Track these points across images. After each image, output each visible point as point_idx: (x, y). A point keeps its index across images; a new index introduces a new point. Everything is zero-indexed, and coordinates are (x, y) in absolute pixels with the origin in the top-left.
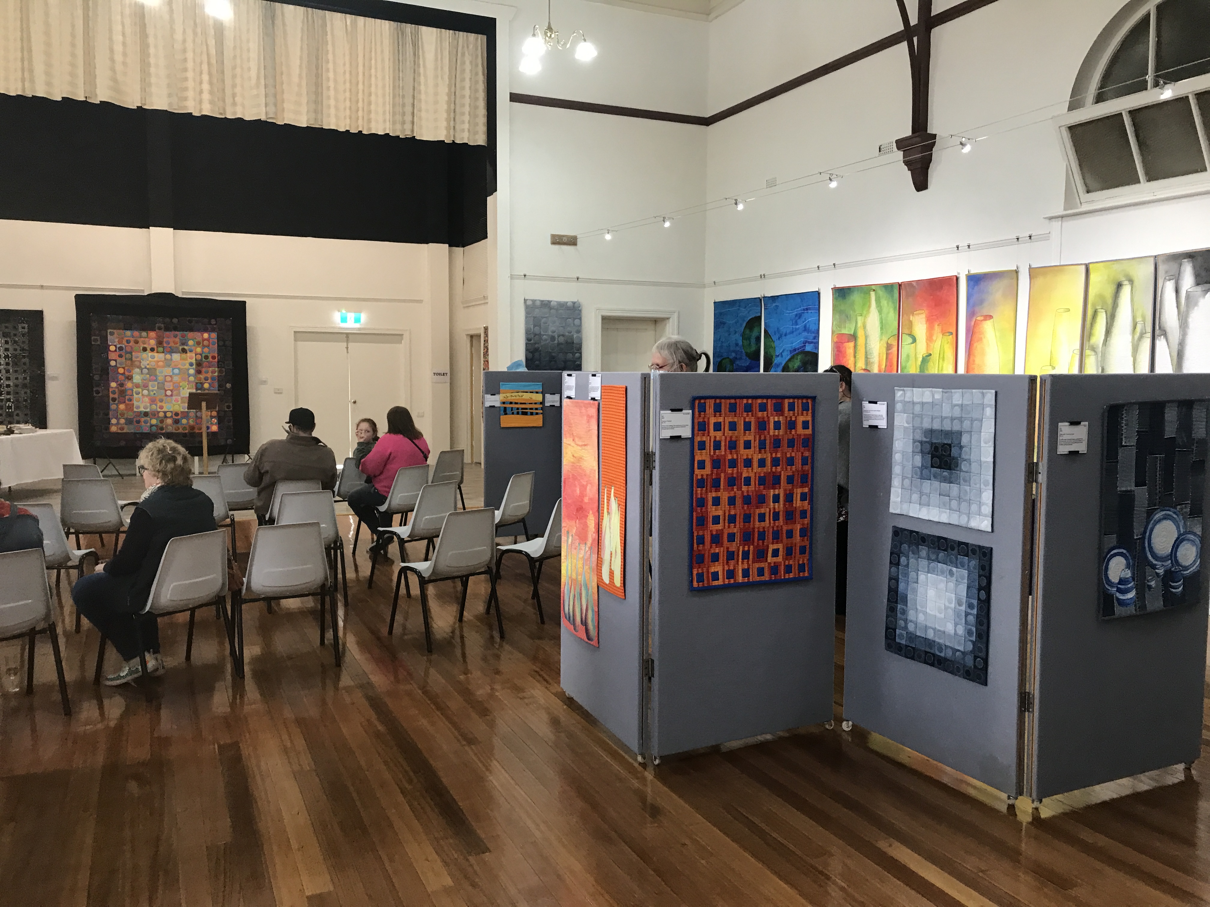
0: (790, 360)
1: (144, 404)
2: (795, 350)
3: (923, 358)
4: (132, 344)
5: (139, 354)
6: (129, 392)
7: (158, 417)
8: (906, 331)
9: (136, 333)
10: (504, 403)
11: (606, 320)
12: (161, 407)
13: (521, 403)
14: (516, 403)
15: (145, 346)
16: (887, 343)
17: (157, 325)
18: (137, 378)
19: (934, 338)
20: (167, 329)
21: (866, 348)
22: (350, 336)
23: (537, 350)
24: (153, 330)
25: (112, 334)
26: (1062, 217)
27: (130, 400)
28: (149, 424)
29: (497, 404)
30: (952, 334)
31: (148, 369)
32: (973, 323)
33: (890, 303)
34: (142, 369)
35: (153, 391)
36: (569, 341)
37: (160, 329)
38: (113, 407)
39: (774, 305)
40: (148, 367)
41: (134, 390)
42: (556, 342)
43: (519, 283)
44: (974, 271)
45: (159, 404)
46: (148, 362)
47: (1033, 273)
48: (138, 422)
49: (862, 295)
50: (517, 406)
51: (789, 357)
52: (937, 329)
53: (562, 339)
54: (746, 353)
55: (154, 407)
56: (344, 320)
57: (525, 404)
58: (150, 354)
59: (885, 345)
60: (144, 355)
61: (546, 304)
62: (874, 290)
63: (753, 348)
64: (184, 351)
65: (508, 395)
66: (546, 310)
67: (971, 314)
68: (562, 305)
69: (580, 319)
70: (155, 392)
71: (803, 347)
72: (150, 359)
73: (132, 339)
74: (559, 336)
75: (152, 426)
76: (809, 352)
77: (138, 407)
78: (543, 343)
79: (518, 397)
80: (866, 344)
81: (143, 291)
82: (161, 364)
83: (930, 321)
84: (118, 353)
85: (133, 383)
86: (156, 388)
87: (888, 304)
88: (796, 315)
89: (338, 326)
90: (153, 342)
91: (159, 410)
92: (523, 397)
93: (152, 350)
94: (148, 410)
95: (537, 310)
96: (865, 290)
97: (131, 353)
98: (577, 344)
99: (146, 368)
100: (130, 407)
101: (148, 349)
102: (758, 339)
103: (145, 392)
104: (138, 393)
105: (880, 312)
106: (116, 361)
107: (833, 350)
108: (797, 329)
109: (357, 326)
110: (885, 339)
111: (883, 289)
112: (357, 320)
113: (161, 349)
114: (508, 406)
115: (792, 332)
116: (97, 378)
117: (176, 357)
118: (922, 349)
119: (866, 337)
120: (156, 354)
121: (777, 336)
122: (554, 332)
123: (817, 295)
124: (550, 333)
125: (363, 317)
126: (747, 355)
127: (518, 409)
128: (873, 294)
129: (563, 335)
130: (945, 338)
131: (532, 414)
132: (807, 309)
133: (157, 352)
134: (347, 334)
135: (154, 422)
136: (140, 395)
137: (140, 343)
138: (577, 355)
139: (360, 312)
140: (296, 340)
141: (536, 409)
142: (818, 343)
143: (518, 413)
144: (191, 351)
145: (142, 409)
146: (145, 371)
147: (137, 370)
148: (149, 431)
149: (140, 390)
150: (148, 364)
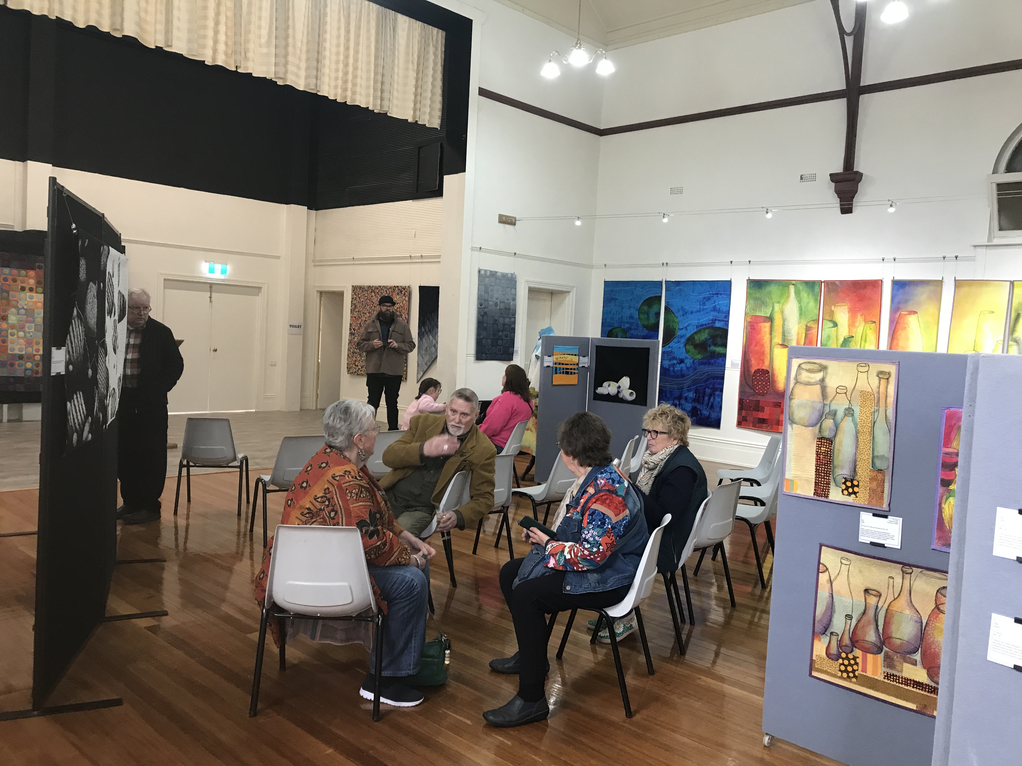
0: (696, 333)
1: (19, 346)
2: (702, 325)
3: (845, 339)
4: (10, 282)
5: (17, 294)
6: (4, 334)
7: (35, 360)
8: (827, 317)
9: (15, 271)
10: (556, 364)
11: (532, 291)
13: (566, 364)
14: (563, 364)
15: (24, 285)
16: (807, 326)
17: (37, 264)
18: (13, 319)
19: (857, 324)
21: (783, 327)
22: (214, 287)
23: (485, 313)
24: (33, 269)
26: (987, 246)
27: (4, 342)
28: (23, 368)
29: (551, 364)
30: (875, 322)
31: (26, 310)
32: (897, 316)
33: (810, 296)
34: (19, 309)
35: (29, 333)
36: (507, 307)
39: (678, 288)
40: (25, 307)
41: (9, 331)
42: (498, 307)
43: (476, 253)
44: (898, 278)
45: (36, 347)
46: (26, 302)
47: (958, 284)
48: (12, 365)
49: (780, 287)
50: (561, 366)
51: (695, 330)
52: (860, 318)
53: (502, 306)
54: (643, 325)
55: (30, 350)
56: (212, 271)
57: (568, 364)
58: (28, 294)
59: (805, 327)
60: (22, 295)
61: (493, 274)
62: (794, 284)
63: (652, 321)
65: (559, 356)
66: (493, 280)
67: (895, 309)
68: (504, 276)
69: (515, 288)
70: (31, 334)
71: (712, 323)
72: (28, 299)
73: (10, 277)
74: (500, 302)
75: (26, 369)
76: (719, 328)
77: (13, 349)
78: (490, 308)
79: (564, 359)
80: (784, 324)
81: (18, 227)
83: (853, 312)
85: (8, 323)
86: (33, 330)
87: (808, 296)
88: (704, 298)
89: (204, 276)
90: (32, 282)
91: (35, 353)
92: (567, 359)
93: (31, 290)
94: (24, 353)
95: (487, 279)
96: (784, 284)
97: (8, 292)
98: (513, 310)
99: (23, 308)
101: (27, 289)
102: (658, 314)
103: (21, 334)
104: (12, 335)
105: (800, 302)
107: (746, 328)
108: (704, 309)
109: (222, 277)
110: (804, 323)
111: (804, 284)
112: (224, 272)
114: (558, 366)
115: (699, 311)
118: (843, 332)
119: (784, 320)
120: (34, 294)
121: (681, 313)
122: (497, 299)
123: (728, 284)
124: (494, 299)
125: (229, 268)
126: (644, 326)
127: (563, 369)
128: (792, 288)
129: (504, 302)
130: (868, 325)
131: (571, 373)
132: (717, 294)
133: (36, 292)
134: (211, 285)
135: (29, 365)
136: (16, 336)
137: (19, 282)
138: (513, 319)
139: (227, 264)
140: (164, 288)
141: (574, 369)
142: (728, 321)
143: (563, 373)
145: (17, 352)
146: (23, 311)
147: (13, 310)
148: (23, 375)
149: (15, 331)
150: (26, 305)
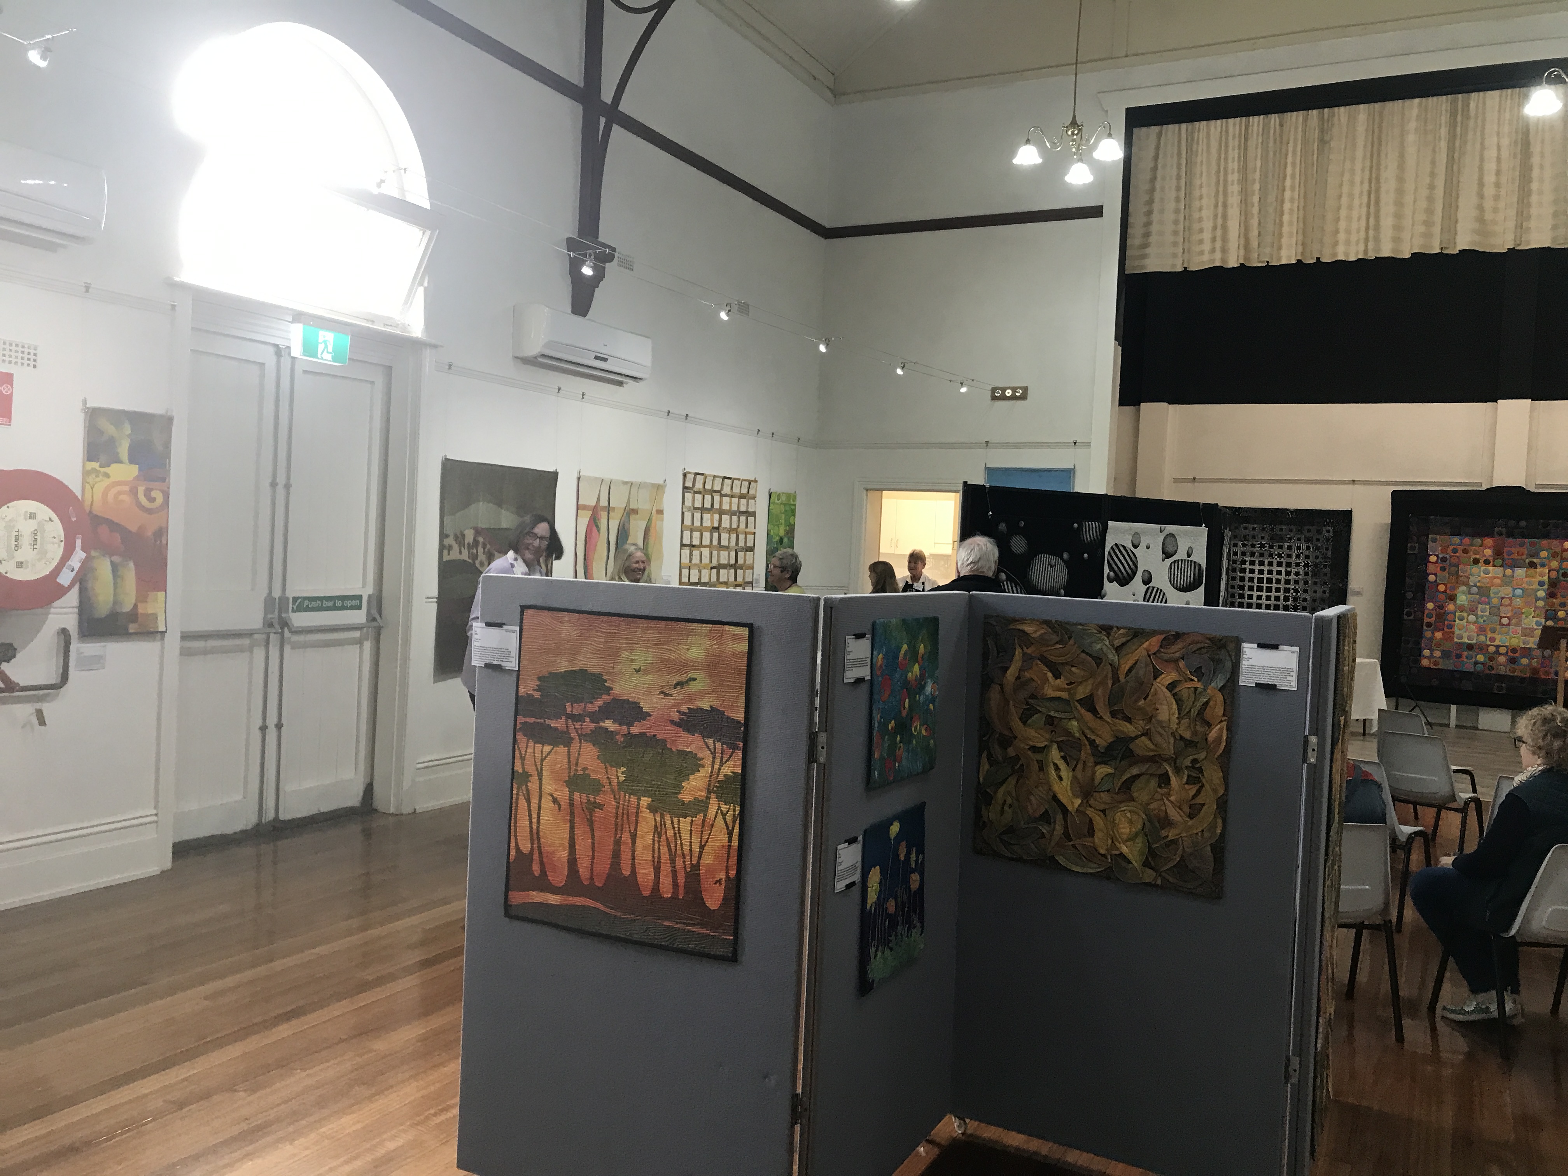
1: (1469, 633)
4: (1460, 553)
5: (1468, 568)
6: (1450, 617)
7: (1487, 652)
9: (1467, 540)
12: (1492, 639)
15: (1478, 557)
17: (1496, 529)
18: (1462, 599)
20: (1510, 535)
24: (1490, 535)
25: (1434, 541)
27: (1451, 627)
28: (1473, 660)
31: (1478, 587)
34: (1470, 588)
35: (1482, 617)
37: (1501, 534)
38: (1428, 634)
40: (1478, 584)
41: (1457, 614)
45: (1490, 635)
46: (1479, 578)
48: (1459, 656)
55: (1482, 638)
58: (1483, 568)
60: (1475, 569)
64: (1532, 565)
70: (1485, 618)
72: (1482, 574)
73: (1460, 548)
75: (1476, 663)
77: (1460, 637)
81: (1481, 484)
82: (1497, 581)
84: (1440, 565)
85: (1456, 605)
86: (1487, 613)
90: (1488, 552)
91: (1489, 643)
93: (1487, 562)
94: (1474, 642)
97: (1457, 566)
99: (1475, 586)
100: (1449, 636)
101: (1482, 561)
103: (1472, 618)
104: (1461, 619)
106: (1436, 575)
113: (1499, 562)
116: (1409, 595)
117: (1520, 572)
120: (1491, 568)
133: (1494, 566)
135: (1481, 658)
136: (1465, 621)
137: (1471, 553)
144: (1543, 566)
145: (1465, 640)
146: (1475, 590)
147: (1463, 588)
148: (1472, 670)
149: (1465, 615)
150: (1479, 581)
